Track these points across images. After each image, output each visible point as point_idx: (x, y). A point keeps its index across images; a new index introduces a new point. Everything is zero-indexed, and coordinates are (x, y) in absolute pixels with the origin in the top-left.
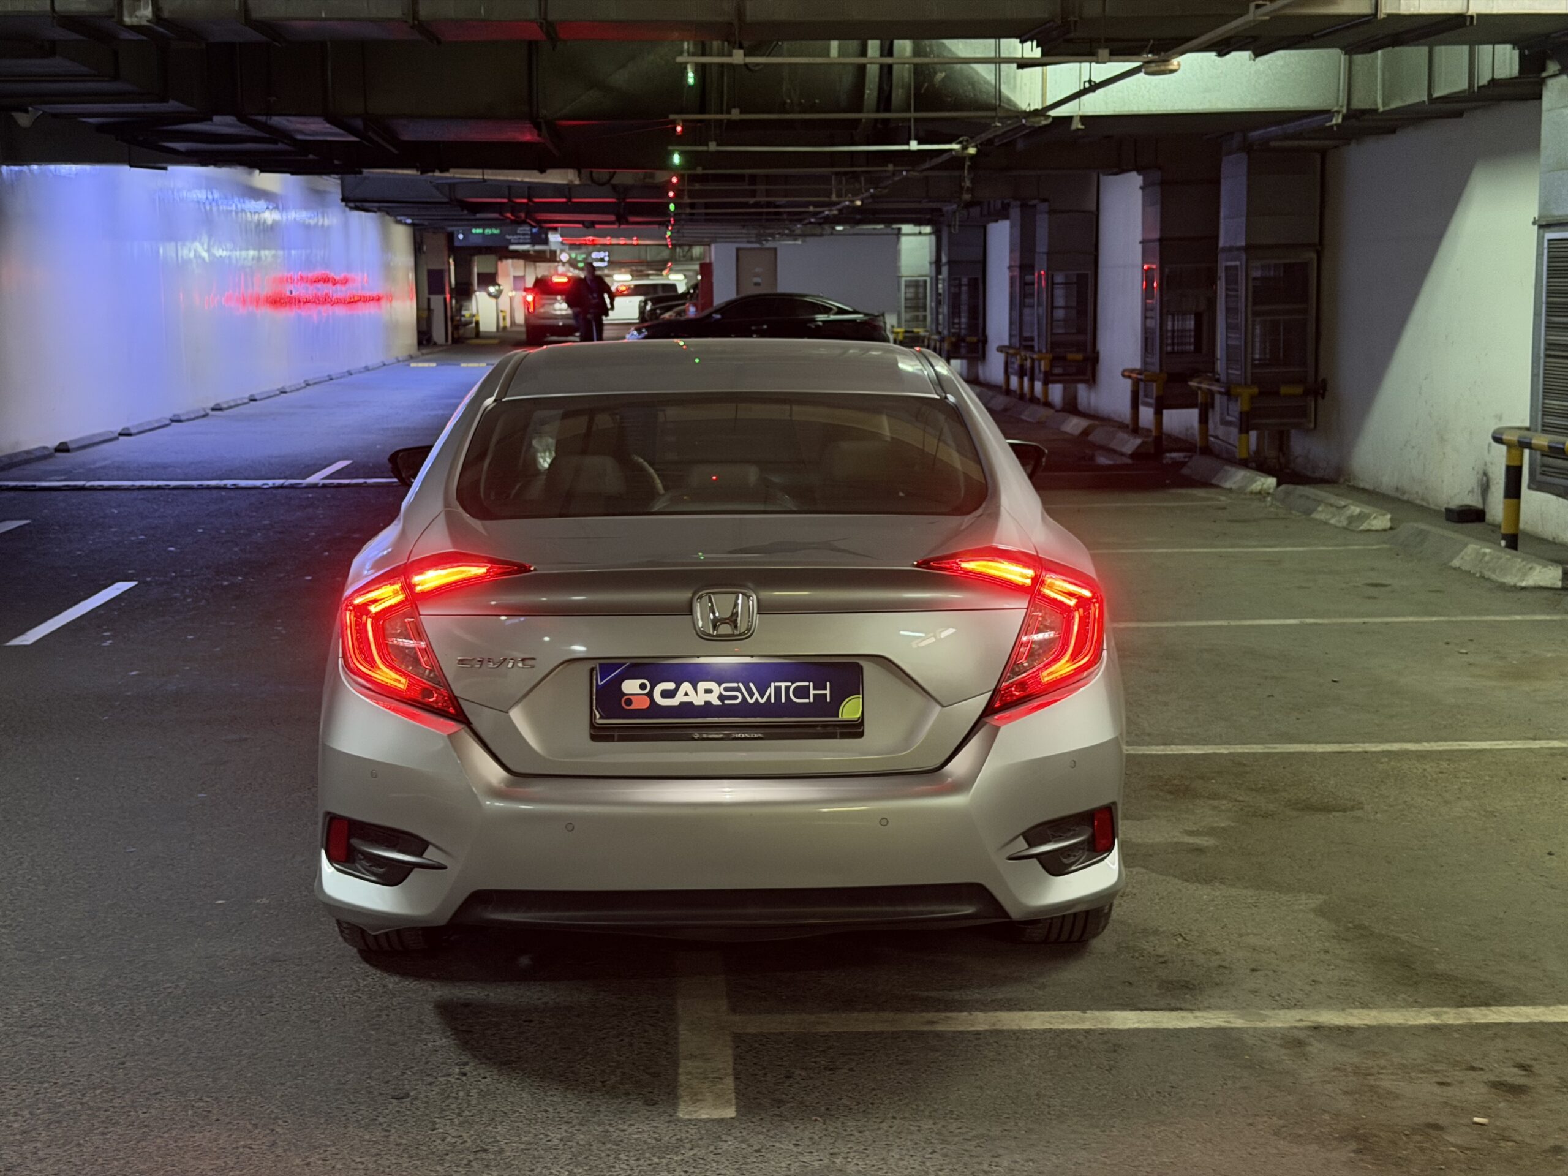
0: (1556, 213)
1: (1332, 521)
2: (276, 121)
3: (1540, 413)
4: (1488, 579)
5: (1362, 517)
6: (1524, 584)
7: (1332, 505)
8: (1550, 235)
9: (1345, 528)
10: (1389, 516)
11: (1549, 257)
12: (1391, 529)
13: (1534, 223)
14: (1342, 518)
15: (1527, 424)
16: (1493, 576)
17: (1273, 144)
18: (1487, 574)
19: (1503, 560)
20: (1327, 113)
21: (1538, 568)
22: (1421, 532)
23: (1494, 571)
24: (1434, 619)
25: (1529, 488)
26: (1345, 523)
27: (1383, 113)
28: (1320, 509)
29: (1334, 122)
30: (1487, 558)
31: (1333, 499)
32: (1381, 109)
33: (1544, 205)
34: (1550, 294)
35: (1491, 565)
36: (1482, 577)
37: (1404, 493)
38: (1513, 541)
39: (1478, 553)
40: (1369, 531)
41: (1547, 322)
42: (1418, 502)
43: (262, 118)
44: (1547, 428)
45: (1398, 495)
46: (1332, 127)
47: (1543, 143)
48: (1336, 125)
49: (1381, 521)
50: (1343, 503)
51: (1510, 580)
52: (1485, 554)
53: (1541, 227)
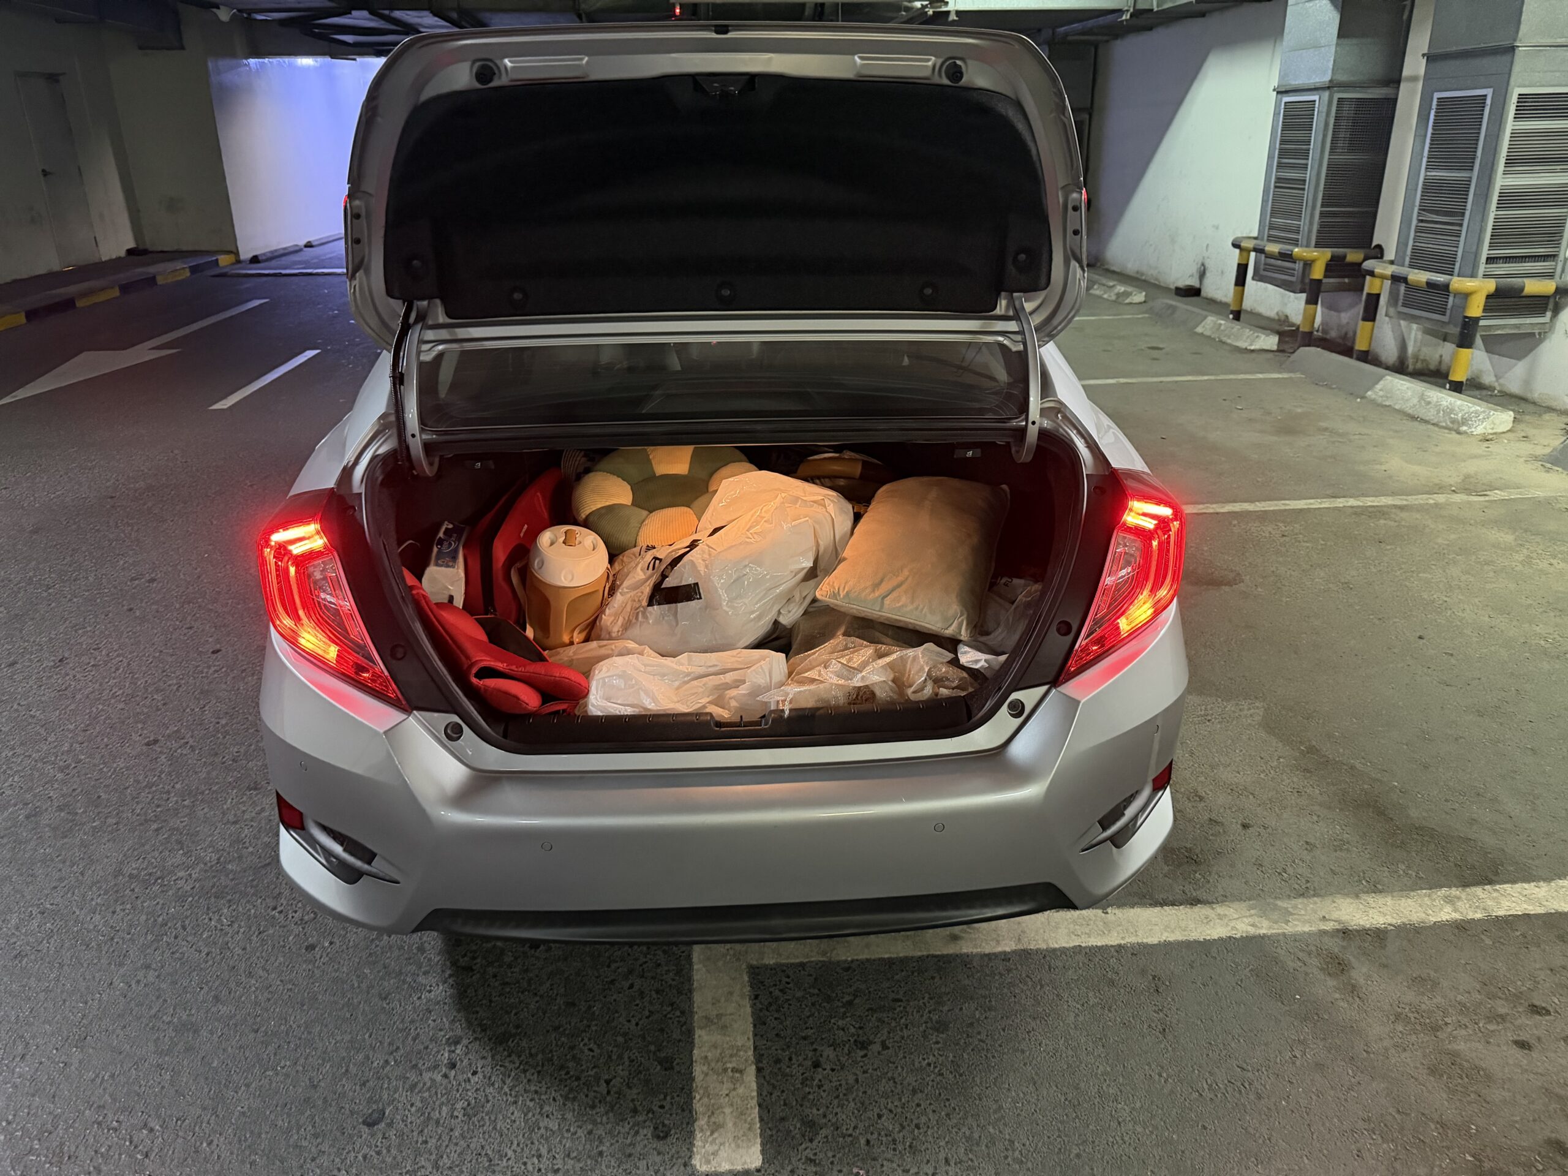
0: (1293, 83)
1: (1105, 296)
2: (397, 14)
3: (1267, 228)
4: (1224, 343)
5: (1127, 294)
6: (1252, 348)
7: (1104, 285)
8: (1287, 99)
9: (1115, 301)
10: (1144, 293)
11: (1284, 116)
12: (1145, 302)
13: (1274, 90)
14: (1112, 294)
15: (1255, 234)
16: (1229, 341)
17: (1070, 38)
18: (1224, 339)
19: (1235, 330)
20: (1120, 12)
21: (1263, 336)
22: (1171, 306)
23: (1229, 338)
24: (1206, 378)
25: (1253, 279)
26: (1114, 298)
27: (1157, 11)
28: (1095, 287)
29: (1124, 18)
30: (1222, 328)
31: (1104, 281)
32: (1156, 9)
33: (1282, 76)
34: (1282, 142)
35: (1226, 332)
36: (1221, 341)
37: (1142, 274)
38: (1237, 315)
39: (1215, 323)
40: (1131, 303)
41: (1279, 163)
42: (1152, 281)
43: (387, 12)
44: (1272, 239)
45: (1138, 276)
46: (1123, 21)
47: (1286, 30)
48: (1126, 20)
49: (1139, 297)
50: (1111, 284)
51: (1242, 344)
52: (1221, 324)
53: (1278, 93)
